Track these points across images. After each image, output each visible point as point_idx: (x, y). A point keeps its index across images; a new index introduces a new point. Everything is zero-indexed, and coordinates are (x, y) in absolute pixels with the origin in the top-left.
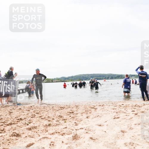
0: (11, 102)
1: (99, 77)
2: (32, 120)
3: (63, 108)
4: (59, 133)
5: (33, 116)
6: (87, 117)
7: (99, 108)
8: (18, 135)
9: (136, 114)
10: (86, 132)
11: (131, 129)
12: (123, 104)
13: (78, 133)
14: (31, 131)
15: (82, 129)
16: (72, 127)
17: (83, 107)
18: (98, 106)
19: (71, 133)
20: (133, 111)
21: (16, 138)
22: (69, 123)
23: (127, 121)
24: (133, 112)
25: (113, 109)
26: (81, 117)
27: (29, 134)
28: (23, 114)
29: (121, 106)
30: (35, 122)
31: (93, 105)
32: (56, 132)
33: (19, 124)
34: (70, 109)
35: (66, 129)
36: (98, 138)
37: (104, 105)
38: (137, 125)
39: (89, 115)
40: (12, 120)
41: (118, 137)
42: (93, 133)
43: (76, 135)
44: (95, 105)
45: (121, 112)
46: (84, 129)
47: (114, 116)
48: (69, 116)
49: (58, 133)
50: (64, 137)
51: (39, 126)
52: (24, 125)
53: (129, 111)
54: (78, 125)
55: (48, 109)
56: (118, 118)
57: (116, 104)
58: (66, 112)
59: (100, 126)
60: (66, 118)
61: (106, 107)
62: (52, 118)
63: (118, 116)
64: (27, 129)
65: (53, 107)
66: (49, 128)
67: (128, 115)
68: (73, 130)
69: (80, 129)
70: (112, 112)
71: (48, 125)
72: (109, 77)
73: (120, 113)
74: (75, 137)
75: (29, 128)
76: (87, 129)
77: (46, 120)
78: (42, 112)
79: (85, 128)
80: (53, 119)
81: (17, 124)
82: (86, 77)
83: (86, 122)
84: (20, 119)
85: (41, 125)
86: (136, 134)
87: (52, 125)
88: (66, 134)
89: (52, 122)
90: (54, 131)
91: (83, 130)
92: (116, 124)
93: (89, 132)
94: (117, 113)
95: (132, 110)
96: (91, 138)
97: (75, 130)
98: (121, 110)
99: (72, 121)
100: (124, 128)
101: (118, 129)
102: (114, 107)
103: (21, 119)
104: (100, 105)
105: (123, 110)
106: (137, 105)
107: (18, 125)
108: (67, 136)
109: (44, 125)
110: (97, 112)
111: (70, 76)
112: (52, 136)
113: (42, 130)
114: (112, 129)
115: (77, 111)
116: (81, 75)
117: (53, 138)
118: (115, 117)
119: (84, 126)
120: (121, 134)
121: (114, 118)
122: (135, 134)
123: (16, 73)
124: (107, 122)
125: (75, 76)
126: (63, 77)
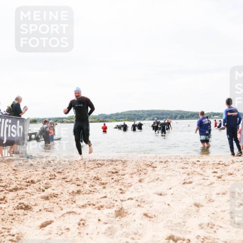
0: (17, 153)
1: (161, 116)
2: (51, 183)
3: (100, 164)
4: (94, 205)
5: (53, 177)
6: (140, 181)
7: (160, 166)
8: (27, 208)
9: (219, 177)
10: (137, 204)
11: (210, 201)
12: (198, 161)
13: (125, 205)
14: (48, 201)
15: (132, 199)
16: (116, 197)
17: (133, 163)
18: (157, 163)
19: (113, 206)
20: (215, 172)
21: (24, 211)
22: (111, 189)
23: (204, 188)
24: (215, 174)
25: (183, 168)
26: (130, 180)
27: (46, 206)
28: (36, 173)
29: (195, 164)
30: (55, 187)
31: (151, 160)
32: (89, 203)
33: (29, 190)
34: (112, 166)
35: (105, 198)
36: (156, 215)
37: (167, 161)
38: (221, 195)
39: (142, 176)
40: (19, 183)
41: (189, 213)
42: (148, 206)
43: (122, 209)
44: (153, 161)
45: (195, 173)
46: (135, 199)
47: (184, 179)
48: (111, 177)
49: (91, 206)
50: (102, 212)
51: (62, 193)
52: (37, 191)
53: (209, 171)
54: (124, 193)
55: (77, 166)
56: (191, 183)
57: (188, 160)
58: (107, 171)
59: (161, 195)
60: (105, 182)
61: (171, 165)
62: (83, 180)
63: (191, 180)
64: (42, 198)
65: (85, 164)
66: (77, 197)
67: (206, 178)
68: (116, 201)
69: (128, 199)
70: (180, 172)
71: (76, 191)
72: (177, 116)
73: (193, 175)
74: (120, 213)
75: (45, 196)
76: (139, 200)
77: (73, 183)
78: (68, 170)
79: (135, 197)
80: (85, 182)
81: (26, 189)
82: (139, 115)
83: (137, 189)
84: (31, 181)
85: (65, 192)
86: (219, 210)
87: (83, 193)
88: (104, 208)
89: (82, 187)
90: (85, 202)
91: (133, 202)
92: (187, 193)
93: (142, 205)
94: (188, 174)
95: (213, 171)
96: (146, 215)
97: (119, 201)
98: (196, 170)
99: (115, 187)
100: (200, 199)
101: (189, 201)
102: (184, 165)
103: (33, 182)
104: (162, 162)
105: (199, 170)
106: (221, 163)
107: (27, 191)
108: (106, 211)
109: (70, 191)
110: (157, 173)
111: (114, 113)
112: (82, 210)
113: (66, 201)
114: (180, 200)
115: (123, 170)
116: (131, 111)
117: (84, 213)
118: (186, 181)
119: (135, 195)
120: (194, 208)
121: (184, 184)
122: (216, 209)
123: (25, 107)
124: (172, 189)
125: (122, 114)
126: (102, 114)
